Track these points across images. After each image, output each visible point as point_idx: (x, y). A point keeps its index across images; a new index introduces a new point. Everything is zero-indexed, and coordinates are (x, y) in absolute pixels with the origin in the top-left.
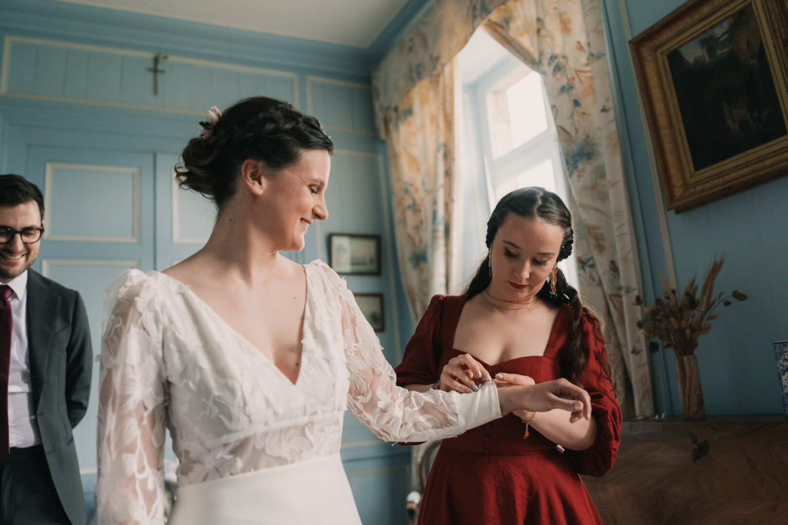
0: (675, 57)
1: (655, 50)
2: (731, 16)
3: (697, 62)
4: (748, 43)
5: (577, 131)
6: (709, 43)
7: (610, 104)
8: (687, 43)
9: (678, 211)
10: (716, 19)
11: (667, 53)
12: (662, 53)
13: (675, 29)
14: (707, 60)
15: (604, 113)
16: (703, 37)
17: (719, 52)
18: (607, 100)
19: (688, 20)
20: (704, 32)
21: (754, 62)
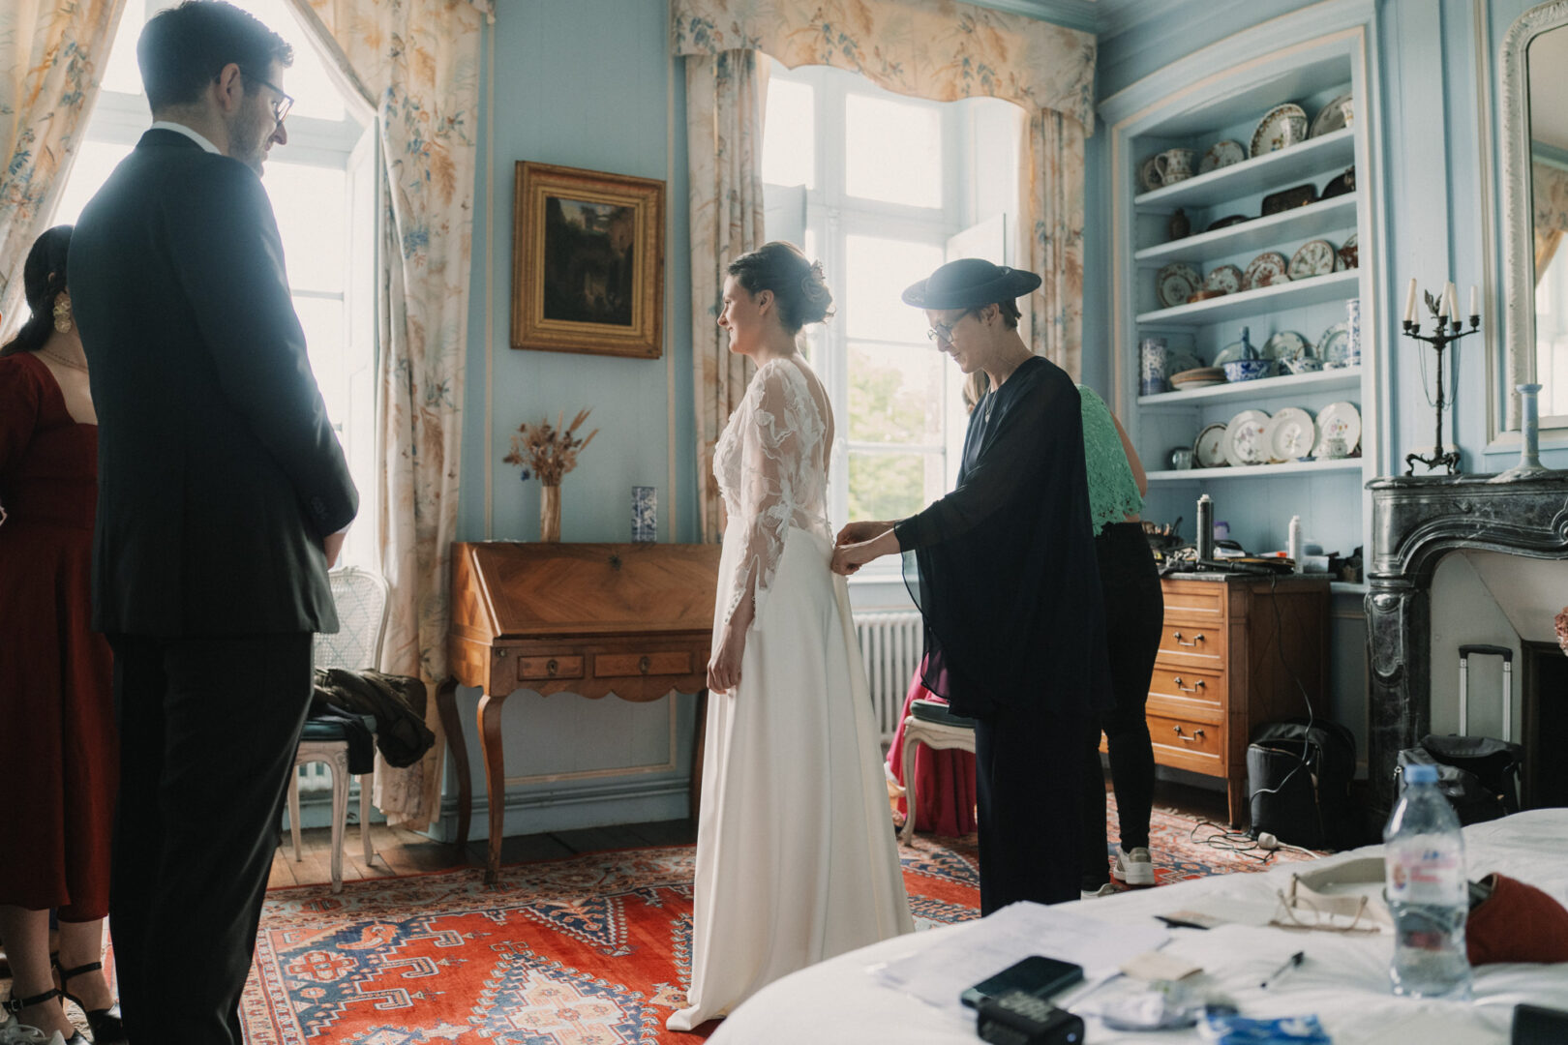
0: (553, 204)
1: (538, 185)
2: (616, 206)
3: (573, 223)
4: (621, 238)
5: (423, 208)
6: (589, 213)
7: (470, 203)
8: (570, 199)
9: (513, 346)
10: (604, 199)
11: (548, 194)
12: (543, 192)
13: (565, 182)
14: (583, 227)
15: (462, 209)
16: (585, 205)
17: (596, 228)
18: (467, 197)
19: (580, 184)
20: (588, 202)
21: (622, 255)
